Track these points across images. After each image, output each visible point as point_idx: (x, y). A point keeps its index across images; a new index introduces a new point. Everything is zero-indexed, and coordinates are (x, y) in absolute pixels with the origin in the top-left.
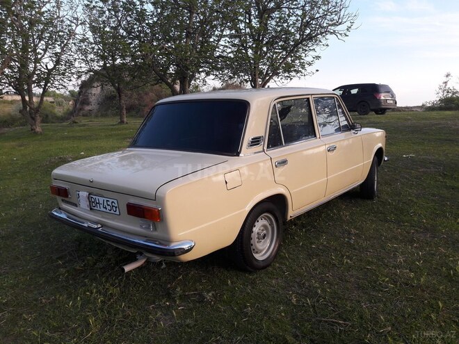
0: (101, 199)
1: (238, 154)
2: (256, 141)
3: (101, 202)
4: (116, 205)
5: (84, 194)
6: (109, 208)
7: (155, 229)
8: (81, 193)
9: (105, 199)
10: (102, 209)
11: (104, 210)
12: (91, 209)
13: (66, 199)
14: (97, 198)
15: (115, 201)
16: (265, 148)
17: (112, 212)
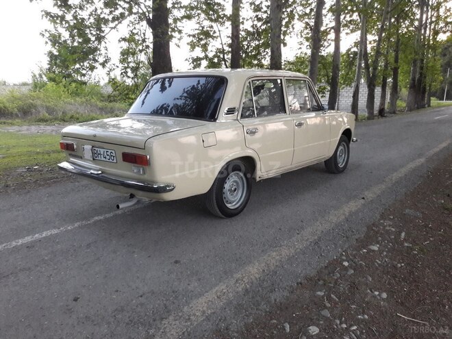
0: (102, 151)
1: (215, 120)
2: (231, 111)
3: (102, 153)
4: (114, 155)
5: (88, 147)
6: (108, 157)
7: (144, 173)
8: (85, 147)
9: (105, 150)
10: (103, 159)
11: (104, 159)
12: (94, 159)
13: (73, 153)
14: (99, 149)
15: (113, 152)
16: (239, 118)
17: (111, 160)
